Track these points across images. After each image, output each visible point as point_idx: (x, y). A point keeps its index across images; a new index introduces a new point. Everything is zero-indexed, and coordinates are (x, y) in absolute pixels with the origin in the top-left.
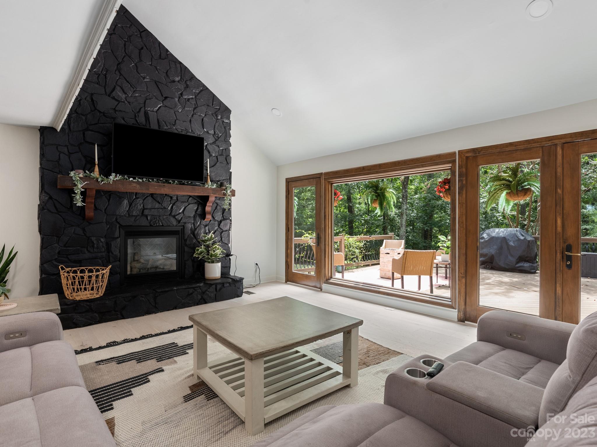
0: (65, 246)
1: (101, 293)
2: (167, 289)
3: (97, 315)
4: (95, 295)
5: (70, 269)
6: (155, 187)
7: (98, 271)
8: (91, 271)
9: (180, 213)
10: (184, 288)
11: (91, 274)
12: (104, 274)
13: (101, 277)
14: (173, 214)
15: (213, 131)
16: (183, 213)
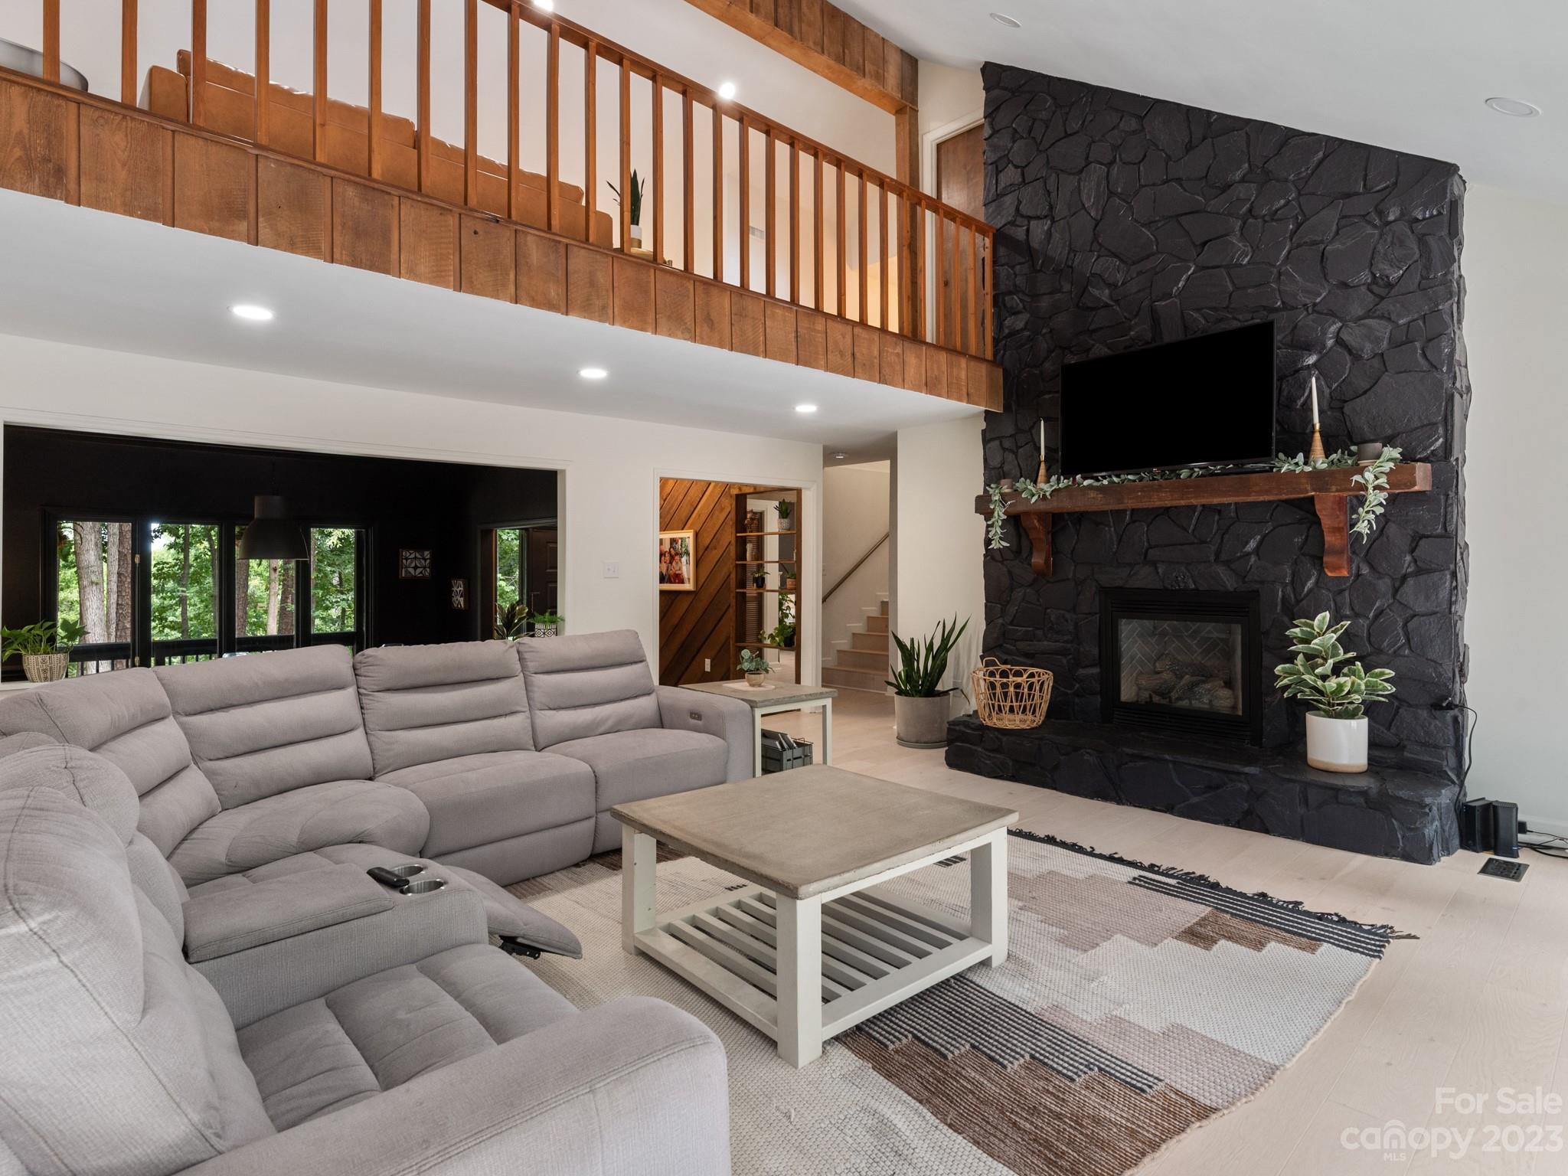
0: (1011, 623)
1: (1039, 719)
2: (1147, 754)
3: (1011, 764)
4: (1018, 722)
5: (1009, 666)
6: (1138, 491)
7: (1032, 675)
8: (1018, 674)
9: (1249, 554)
10: (1193, 762)
11: (1005, 680)
12: (1043, 682)
13: (1038, 688)
14: (1224, 556)
15: (1367, 272)
16: (1258, 555)
